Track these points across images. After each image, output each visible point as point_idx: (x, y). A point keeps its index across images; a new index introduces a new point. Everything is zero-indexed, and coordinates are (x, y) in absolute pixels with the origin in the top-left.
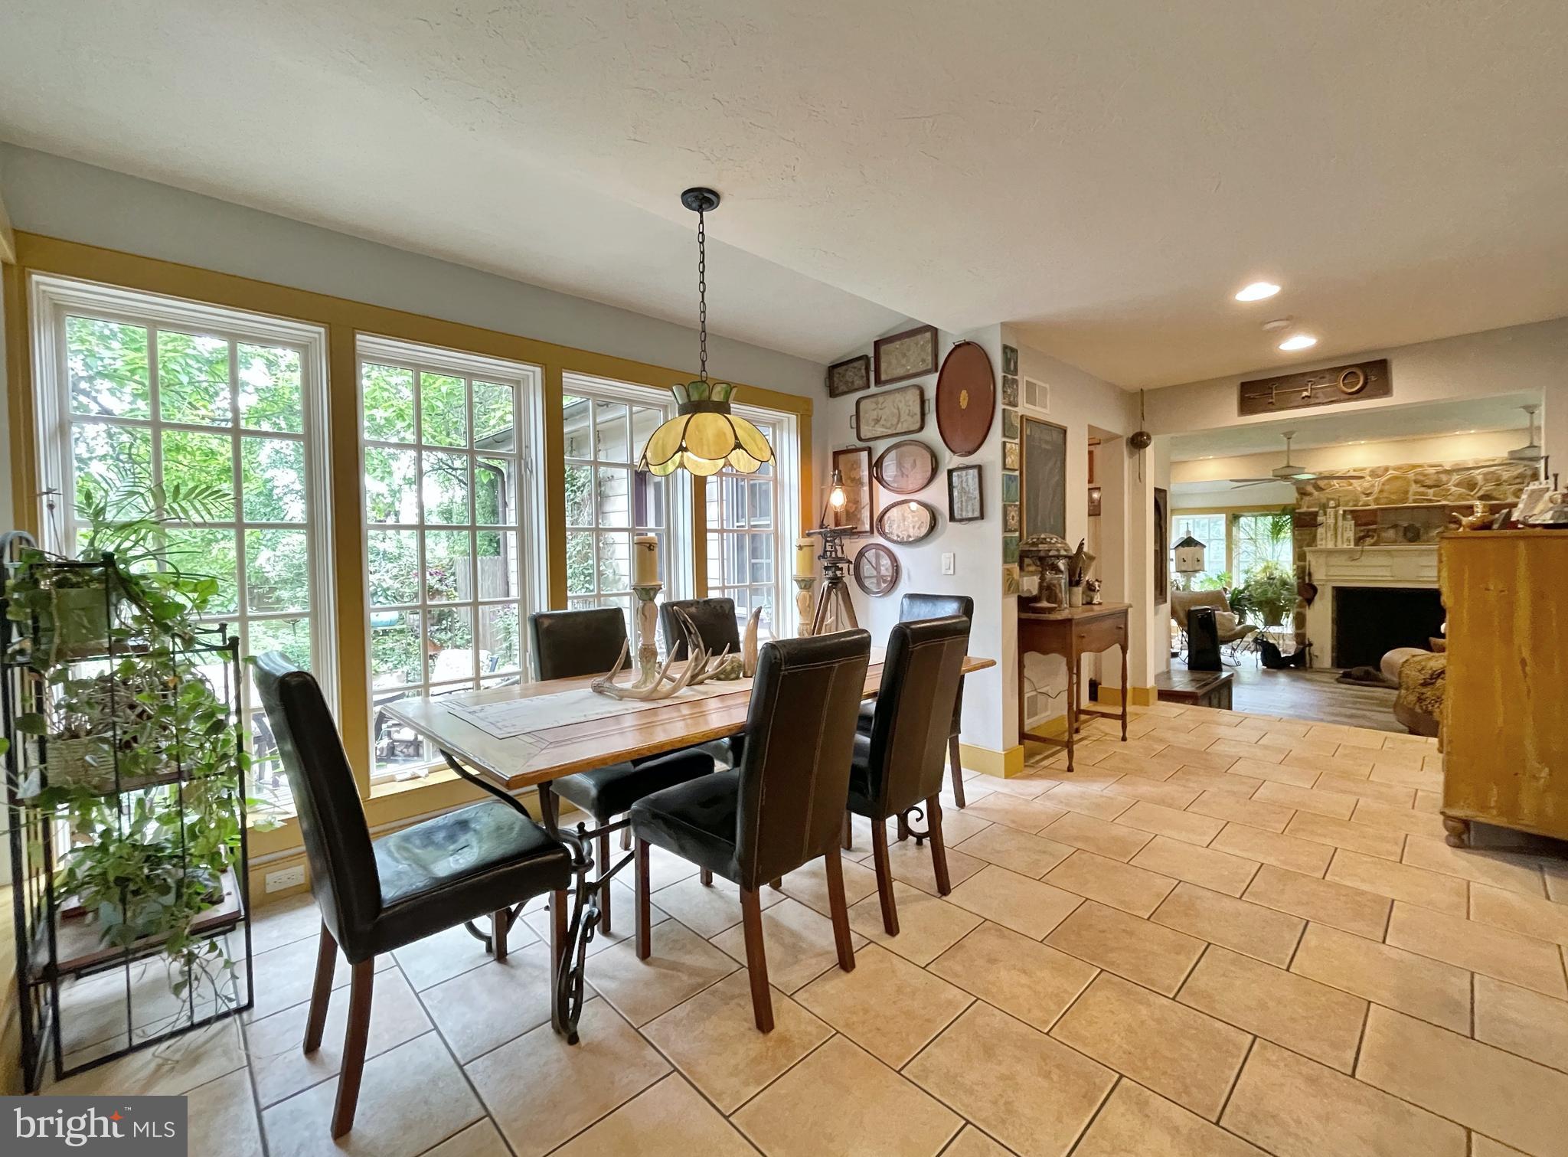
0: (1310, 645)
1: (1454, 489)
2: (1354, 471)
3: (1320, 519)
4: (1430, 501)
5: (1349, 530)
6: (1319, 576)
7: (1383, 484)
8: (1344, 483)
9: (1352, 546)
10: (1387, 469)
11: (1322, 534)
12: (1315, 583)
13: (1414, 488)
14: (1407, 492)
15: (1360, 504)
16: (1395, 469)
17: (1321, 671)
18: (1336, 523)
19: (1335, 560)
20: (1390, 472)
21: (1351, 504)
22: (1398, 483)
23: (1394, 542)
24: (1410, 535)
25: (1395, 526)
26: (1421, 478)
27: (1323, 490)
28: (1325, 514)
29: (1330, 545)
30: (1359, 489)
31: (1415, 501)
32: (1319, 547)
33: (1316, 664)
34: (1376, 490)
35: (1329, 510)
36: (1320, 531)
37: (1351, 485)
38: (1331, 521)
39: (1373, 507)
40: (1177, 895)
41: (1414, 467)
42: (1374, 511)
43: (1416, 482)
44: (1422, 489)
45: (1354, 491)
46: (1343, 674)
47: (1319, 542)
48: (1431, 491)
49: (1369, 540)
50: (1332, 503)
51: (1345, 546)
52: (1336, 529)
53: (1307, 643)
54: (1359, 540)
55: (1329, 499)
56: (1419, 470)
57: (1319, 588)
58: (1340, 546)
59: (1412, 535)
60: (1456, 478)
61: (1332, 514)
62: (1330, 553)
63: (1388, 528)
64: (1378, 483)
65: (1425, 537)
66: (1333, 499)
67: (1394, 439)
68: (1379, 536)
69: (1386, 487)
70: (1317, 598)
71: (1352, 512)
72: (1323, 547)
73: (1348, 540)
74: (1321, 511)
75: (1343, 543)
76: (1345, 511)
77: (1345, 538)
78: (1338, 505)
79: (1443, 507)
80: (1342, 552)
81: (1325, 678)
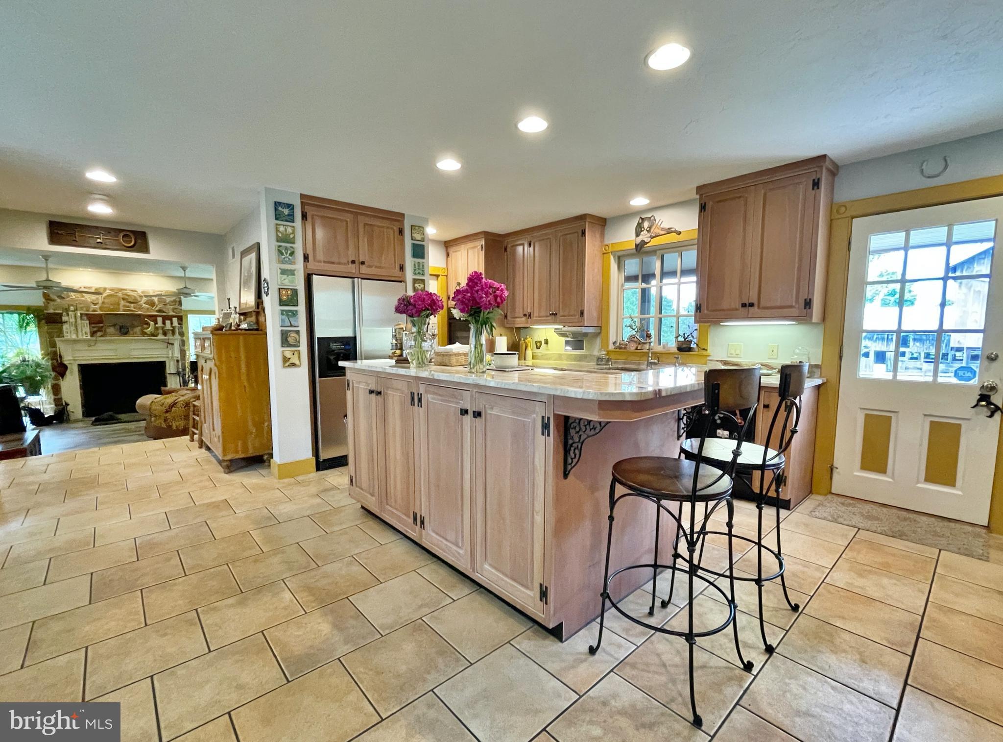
0: (67, 405)
1: (144, 305)
2: (85, 288)
3: (65, 318)
4: (132, 311)
5: (85, 328)
6: (67, 359)
7: (104, 298)
8: (78, 295)
9: (89, 337)
10: (105, 289)
11: (67, 328)
12: (65, 363)
13: (122, 303)
14: (119, 304)
15: (91, 310)
16: (111, 290)
17: (77, 421)
18: (76, 322)
19: (79, 346)
20: (108, 291)
21: (85, 309)
22: (113, 299)
23: (114, 335)
24: (124, 330)
25: (114, 325)
26: (126, 297)
27: (64, 298)
28: (68, 315)
29: (74, 337)
30: (89, 300)
31: (124, 310)
32: (65, 337)
33: (72, 417)
34: (100, 302)
35: (70, 313)
36: (65, 327)
37: (83, 297)
38: (72, 320)
39: (99, 312)
40: (140, 544)
41: (122, 290)
42: (101, 315)
43: (123, 299)
44: (127, 304)
45: (86, 301)
46: (95, 420)
47: (65, 334)
48: (132, 305)
49: (99, 334)
50: (72, 308)
51: (85, 337)
52: (76, 327)
53: (64, 404)
54: (93, 334)
55: (69, 306)
56: (125, 292)
57: (69, 366)
58: (80, 337)
59: (124, 331)
60: (144, 299)
61: (73, 315)
62: (75, 341)
63: (110, 326)
64: (100, 299)
65: (131, 332)
66: (72, 305)
67: (108, 271)
68: (105, 331)
69: (106, 301)
70: (68, 372)
71: (87, 315)
72: (69, 337)
73: (86, 333)
74: (64, 313)
75: (82, 335)
76: (81, 314)
77: (84, 332)
78: (76, 310)
79: (139, 315)
80: (85, 341)
81: (80, 424)
